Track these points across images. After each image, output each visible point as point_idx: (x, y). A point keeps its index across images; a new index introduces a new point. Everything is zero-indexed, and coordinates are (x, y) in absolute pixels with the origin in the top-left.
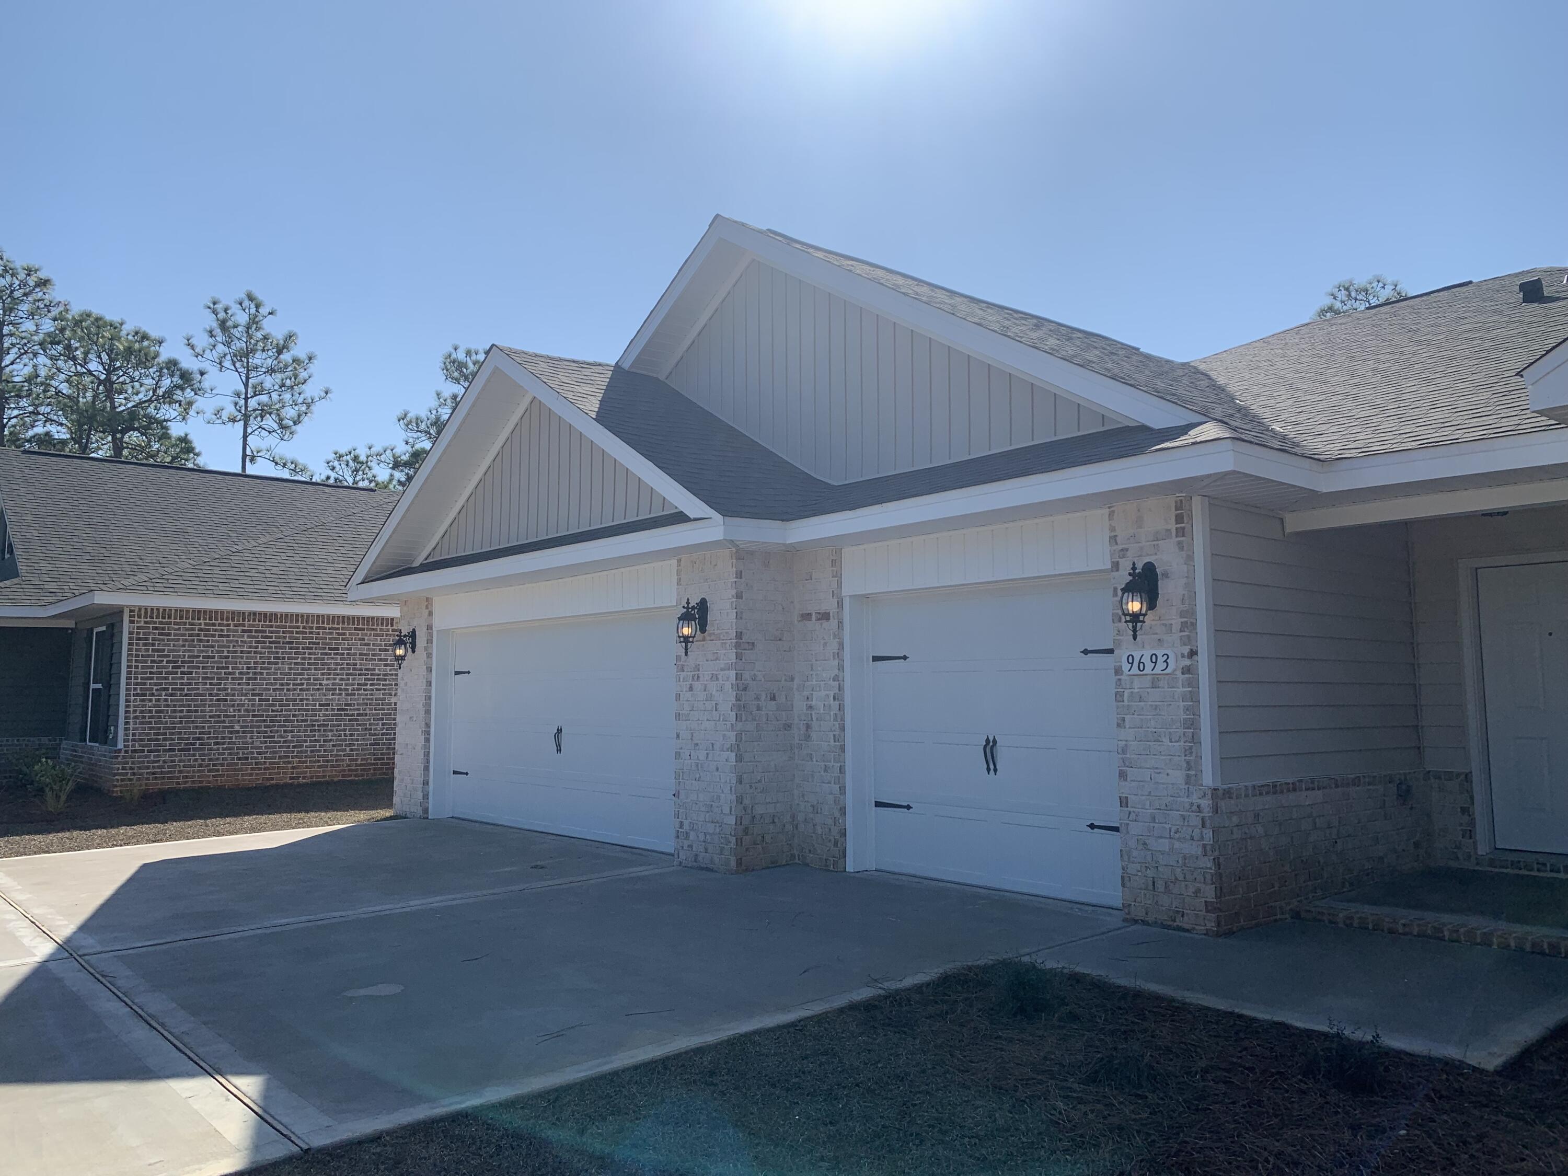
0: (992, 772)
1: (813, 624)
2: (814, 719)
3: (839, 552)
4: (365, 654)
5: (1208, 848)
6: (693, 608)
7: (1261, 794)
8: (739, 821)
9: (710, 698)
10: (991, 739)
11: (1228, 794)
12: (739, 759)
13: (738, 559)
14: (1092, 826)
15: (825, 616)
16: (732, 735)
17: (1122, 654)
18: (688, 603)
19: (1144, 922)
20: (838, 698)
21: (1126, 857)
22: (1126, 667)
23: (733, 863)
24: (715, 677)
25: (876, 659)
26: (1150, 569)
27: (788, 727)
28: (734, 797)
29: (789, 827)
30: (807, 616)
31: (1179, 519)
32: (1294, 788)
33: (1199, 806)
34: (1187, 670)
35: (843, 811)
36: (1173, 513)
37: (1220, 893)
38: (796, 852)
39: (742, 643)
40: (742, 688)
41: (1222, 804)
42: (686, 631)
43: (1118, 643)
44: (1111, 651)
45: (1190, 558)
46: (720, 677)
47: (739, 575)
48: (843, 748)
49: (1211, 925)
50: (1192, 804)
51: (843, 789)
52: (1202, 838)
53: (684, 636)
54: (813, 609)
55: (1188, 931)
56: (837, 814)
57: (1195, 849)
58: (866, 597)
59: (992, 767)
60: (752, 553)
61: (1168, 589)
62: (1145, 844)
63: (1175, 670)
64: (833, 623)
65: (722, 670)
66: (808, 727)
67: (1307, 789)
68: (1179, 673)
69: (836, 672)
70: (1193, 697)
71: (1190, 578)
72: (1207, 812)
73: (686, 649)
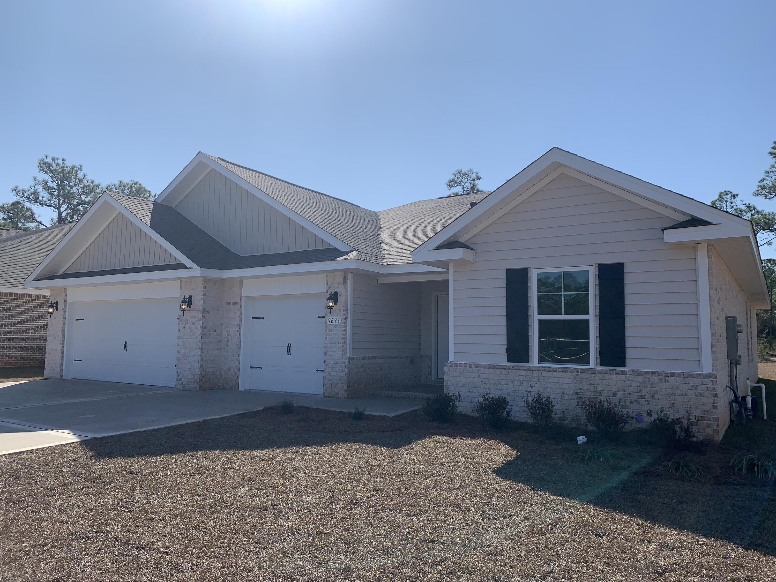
0: (289, 355)
1: (231, 306)
2: (230, 338)
3: (242, 281)
4: (17, 311)
5: (346, 374)
6: (187, 299)
7: (364, 359)
8: (201, 373)
9: (192, 331)
10: (289, 345)
11: (353, 359)
12: (202, 352)
13: (204, 282)
14: (317, 370)
15: (235, 303)
16: (200, 344)
17: (327, 318)
18: (185, 297)
19: (329, 397)
20: (239, 331)
21: (325, 378)
22: (328, 322)
23: (198, 388)
24: (194, 324)
25: (253, 318)
26: (336, 293)
27: (220, 341)
28: (200, 365)
29: (219, 376)
30: (229, 303)
31: (344, 279)
32: (375, 358)
33: (345, 362)
34: (344, 323)
35: (239, 370)
36: (343, 277)
37: (349, 386)
38: (221, 385)
39: (205, 312)
40: (204, 327)
41: (351, 361)
42: (184, 307)
43: (326, 315)
44: (325, 317)
45: (347, 291)
46: (196, 323)
47: (205, 288)
48: (240, 349)
49: (346, 396)
50: (343, 362)
51: (239, 362)
52: (345, 371)
53: (183, 308)
54: (231, 301)
55: (340, 398)
56: (236, 370)
57: (343, 374)
58: (251, 297)
59: (289, 353)
60: (210, 280)
61: (341, 299)
62: (330, 374)
63: (341, 323)
64: (239, 306)
65: (197, 321)
66: (228, 341)
67: (379, 359)
68: (342, 323)
69: (239, 322)
70: (345, 331)
71: (347, 296)
72: (347, 364)
73: (183, 313)
